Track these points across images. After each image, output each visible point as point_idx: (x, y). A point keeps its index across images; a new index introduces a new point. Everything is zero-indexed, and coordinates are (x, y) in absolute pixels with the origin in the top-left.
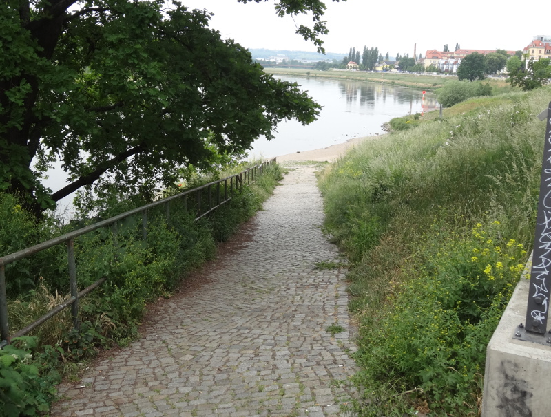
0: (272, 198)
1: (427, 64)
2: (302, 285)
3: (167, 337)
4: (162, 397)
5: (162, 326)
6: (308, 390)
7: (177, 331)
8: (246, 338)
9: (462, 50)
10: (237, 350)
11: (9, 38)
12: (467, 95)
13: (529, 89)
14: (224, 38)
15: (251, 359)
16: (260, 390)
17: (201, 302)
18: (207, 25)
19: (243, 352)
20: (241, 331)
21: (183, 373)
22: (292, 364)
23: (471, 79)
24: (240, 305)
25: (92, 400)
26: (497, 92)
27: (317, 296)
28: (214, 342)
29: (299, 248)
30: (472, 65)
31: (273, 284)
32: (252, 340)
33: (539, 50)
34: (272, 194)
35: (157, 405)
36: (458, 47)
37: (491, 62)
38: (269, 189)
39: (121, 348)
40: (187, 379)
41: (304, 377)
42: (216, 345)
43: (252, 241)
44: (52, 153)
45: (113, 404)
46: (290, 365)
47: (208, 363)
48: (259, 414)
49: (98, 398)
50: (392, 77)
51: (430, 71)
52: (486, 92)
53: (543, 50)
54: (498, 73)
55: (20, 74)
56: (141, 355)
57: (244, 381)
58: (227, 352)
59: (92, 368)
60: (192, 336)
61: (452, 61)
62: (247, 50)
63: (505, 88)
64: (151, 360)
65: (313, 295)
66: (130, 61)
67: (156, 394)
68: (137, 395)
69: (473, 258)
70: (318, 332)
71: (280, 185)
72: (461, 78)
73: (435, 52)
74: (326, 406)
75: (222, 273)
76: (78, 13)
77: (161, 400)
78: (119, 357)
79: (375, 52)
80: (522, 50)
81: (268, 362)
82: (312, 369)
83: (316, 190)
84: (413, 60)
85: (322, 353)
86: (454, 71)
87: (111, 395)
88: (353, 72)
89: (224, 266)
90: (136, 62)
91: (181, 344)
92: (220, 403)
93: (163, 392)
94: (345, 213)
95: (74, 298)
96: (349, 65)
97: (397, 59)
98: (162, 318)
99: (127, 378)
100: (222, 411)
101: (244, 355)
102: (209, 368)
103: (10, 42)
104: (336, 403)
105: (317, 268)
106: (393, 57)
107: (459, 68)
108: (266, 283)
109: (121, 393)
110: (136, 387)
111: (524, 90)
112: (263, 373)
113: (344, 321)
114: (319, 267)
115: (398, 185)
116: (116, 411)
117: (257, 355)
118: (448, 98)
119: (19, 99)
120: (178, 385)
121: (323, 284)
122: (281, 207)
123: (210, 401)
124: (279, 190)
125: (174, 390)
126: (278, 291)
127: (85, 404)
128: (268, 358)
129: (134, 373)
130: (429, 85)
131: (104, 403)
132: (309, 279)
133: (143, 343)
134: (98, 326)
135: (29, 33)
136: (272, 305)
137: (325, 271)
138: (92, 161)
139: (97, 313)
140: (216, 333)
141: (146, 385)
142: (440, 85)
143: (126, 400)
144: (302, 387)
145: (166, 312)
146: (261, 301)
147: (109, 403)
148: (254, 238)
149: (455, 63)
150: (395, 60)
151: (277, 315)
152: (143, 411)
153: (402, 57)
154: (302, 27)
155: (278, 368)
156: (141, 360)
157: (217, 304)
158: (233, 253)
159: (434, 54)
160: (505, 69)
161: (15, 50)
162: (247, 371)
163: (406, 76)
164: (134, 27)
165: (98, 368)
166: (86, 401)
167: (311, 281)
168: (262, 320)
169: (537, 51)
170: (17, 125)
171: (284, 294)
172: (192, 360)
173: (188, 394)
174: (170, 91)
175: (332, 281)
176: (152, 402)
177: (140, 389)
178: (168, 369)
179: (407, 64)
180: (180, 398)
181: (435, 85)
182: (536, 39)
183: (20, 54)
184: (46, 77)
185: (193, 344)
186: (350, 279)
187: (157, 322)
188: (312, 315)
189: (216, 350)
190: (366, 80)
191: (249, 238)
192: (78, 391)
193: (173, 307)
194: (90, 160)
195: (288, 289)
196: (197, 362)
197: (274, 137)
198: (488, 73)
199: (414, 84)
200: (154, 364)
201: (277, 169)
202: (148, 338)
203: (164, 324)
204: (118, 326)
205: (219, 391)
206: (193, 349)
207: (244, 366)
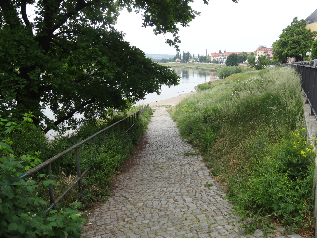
0: (151, 123)
1: (212, 59)
2: (182, 164)
3: (125, 194)
4: (135, 227)
5: (120, 188)
6: (211, 217)
7: (129, 191)
8: (166, 192)
9: (227, 52)
10: (165, 199)
11: (28, 45)
12: (231, 73)
13: (258, 69)
14: (131, 45)
15: (174, 203)
16: (186, 219)
17: (136, 175)
18: (123, 39)
19: (168, 199)
20: (163, 189)
21: (141, 213)
22: (196, 204)
23: (232, 65)
24: (156, 176)
25: (98, 230)
26: (244, 71)
27: (192, 169)
28: (151, 195)
29: (173, 146)
30: (232, 59)
31: (167, 164)
32: (170, 193)
33: (261, 51)
34: (150, 121)
35: (134, 231)
36: (225, 51)
37: (240, 57)
38: (149, 119)
39: (103, 201)
40: (144, 215)
41: (205, 211)
42: (153, 197)
43: (148, 144)
44: (43, 105)
45: (110, 232)
46: (195, 205)
47: (152, 206)
48: (191, 232)
49: (101, 230)
50: (197, 65)
51: (213, 62)
52: (239, 71)
53: (263, 52)
54: (244, 62)
55: (35, 64)
56: (115, 205)
57: (175, 215)
58: (160, 200)
59: (92, 213)
60: (138, 193)
61: (223, 57)
62: (143, 51)
63: (247, 69)
64: (121, 207)
65: (190, 169)
66: (93, 56)
67: (131, 225)
68: (121, 226)
69: (294, 147)
70: (200, 187)
71: (153, 117)
72: (228, 65)
73: (215, 53)
74: (224, 225)
75: (140, 160)
76: (57, 34)
77: (135, 228)
78: (104, 206)
79: (188, 54)
80: (254, 52)
81: (183, 204)
82: (207, 206)
83: (170, 118)
84: (205, 57)
85: (208, 198)
86: (224, 62)
87: (107, 227)
88: (179, 63)
89: (140, 157)
90: (96, 56)
91: (134, 198)
92: (167, 227)
93: (134, 223)
94: (191, 129)
95: (79, 178)
96: (177, 60)
97: (199, 57)
98: (119, 185)
99: (112, 217)
100: (170, 232)
101: (169, 201)
102: (153, 209)
103: (29, 47)
104: (229, 223)
105: (186, 156)
106: (196, 56)
107: (226, 61)
108: (164, 164)
109: (112, 226)
110: (119, 222)
111: (257, 70)
112: (183, 210)
113: (212, 181)
114: (187, 155)
115: (215, 114)
116: (113, 236)
117: (176, 201)
118: (223, 74)
119: (35, 77)
120: (141, 219)
121: (192, 163)
122: (156, 127)
123: (162, 227)
124: (152, 119)
125: (140, 223)
126: (172, 168)
127: (95, 233)
128: (182, 202)
129: (115, 214)
130: (213, 69)
131: (105, 232)
132: (184, 161)
133: (114, 198)
134: (91, 191)
135: (37, 42)
136: (172, 175)
137: (191, 157)
138: (64, 109)
139: (90, 184)
140: (150, 191)
141: (124, 220)
142: (218, 69)
143: (116, 229)
144: (207, 216)
145: (120, 182)
146: (165, 173)
147: (107, 231)
148: (149, 142)
149: (225, 58)
150: (197, 57)
151: (177, 180)
152: (128, 235)
153: (201, 56)
154: (168, 40)
155: (189, 207)
156: (116, 207)
157: (144, 176)
158: (142, 150)
159: (215, 54)
160: (247, 61)
161: (31, 51)
162: (174, 210)
163: (203, 65)
164: (94, 39)
165: (95, 213)
166: (95, 231)
167: (186, 162)
168: (170, 183)
169: (260, 52)
170: (35, 90)
171: (175, 169)
172: (143, 206)
173: (148, 224)
174: (112, 71)
175: (196, 161)
176: (131, 230)
177: (122, 223)
178: (132, 211)
179: (203, 59)
180: (145, 226)
181: (216, 68)
182: (260, 47)
183: (34, 53)
184: (48, 65)
185: (141, 197)
186: (205, 160)
187: (117, 187)
188: (193, 179)
189: (154, 200)
190: (185, 67)
191: (147, 143)
192: (89, 226)
193: (123, 179)
194: (63, 108)
195: (176, 166)
196: (146, 206)
197: (160, 93)
198: (239, 63)
199: (207, 68)
200: (124, 209)
201: (150, 109)
202: (116, 195)
203: (121, 187)
204: (101, 190)
205: (164, 221)
206: (142, 199)
207: (172, 207)
